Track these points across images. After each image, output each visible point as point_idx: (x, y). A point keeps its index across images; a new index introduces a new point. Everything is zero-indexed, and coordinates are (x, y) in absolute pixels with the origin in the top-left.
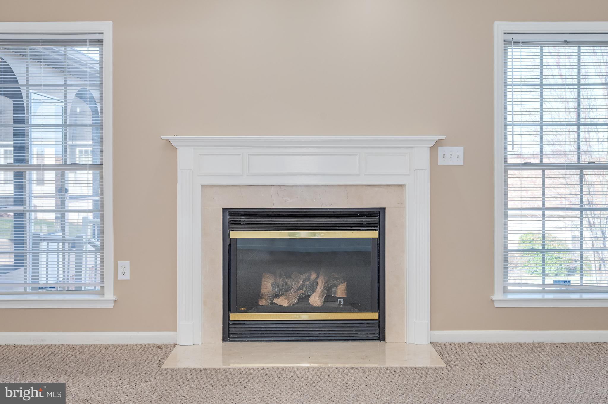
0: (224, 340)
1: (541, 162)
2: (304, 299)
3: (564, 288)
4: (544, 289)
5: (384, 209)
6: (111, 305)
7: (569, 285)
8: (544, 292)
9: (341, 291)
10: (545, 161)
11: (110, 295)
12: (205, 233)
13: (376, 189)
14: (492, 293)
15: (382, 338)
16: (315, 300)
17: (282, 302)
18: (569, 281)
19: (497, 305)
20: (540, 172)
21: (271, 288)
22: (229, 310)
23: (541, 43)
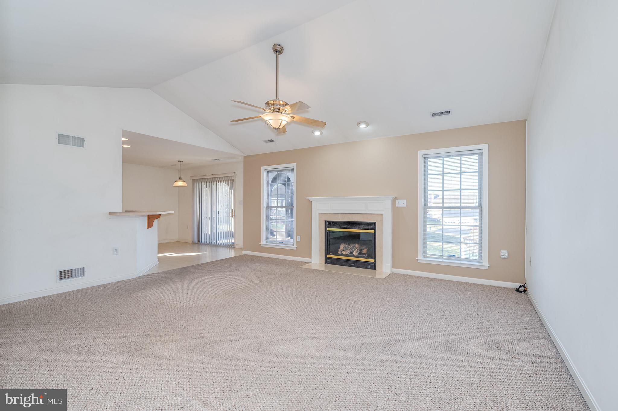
0: (325, 263)
1: (443, 205)
2: (352, 253)
3: (453, 258)
4: (443, 258)
5: (376, 222)
6: (295, 249)
7: (455, 257)
8: (442, 259)
9: (364, 251)
10: (445, 205)
11: (295, 246)
12: (320, 228)
13: (373, 215)
14: (417, 256)
15: (375, 269)
16: (355, 253)
17: (344, 253)
18: (455, 256)
19: (419, 261)
20: (442, 210)
21: (343, 248)
22: (327, 254)
23: (443, 157)
